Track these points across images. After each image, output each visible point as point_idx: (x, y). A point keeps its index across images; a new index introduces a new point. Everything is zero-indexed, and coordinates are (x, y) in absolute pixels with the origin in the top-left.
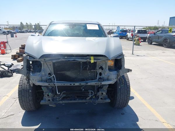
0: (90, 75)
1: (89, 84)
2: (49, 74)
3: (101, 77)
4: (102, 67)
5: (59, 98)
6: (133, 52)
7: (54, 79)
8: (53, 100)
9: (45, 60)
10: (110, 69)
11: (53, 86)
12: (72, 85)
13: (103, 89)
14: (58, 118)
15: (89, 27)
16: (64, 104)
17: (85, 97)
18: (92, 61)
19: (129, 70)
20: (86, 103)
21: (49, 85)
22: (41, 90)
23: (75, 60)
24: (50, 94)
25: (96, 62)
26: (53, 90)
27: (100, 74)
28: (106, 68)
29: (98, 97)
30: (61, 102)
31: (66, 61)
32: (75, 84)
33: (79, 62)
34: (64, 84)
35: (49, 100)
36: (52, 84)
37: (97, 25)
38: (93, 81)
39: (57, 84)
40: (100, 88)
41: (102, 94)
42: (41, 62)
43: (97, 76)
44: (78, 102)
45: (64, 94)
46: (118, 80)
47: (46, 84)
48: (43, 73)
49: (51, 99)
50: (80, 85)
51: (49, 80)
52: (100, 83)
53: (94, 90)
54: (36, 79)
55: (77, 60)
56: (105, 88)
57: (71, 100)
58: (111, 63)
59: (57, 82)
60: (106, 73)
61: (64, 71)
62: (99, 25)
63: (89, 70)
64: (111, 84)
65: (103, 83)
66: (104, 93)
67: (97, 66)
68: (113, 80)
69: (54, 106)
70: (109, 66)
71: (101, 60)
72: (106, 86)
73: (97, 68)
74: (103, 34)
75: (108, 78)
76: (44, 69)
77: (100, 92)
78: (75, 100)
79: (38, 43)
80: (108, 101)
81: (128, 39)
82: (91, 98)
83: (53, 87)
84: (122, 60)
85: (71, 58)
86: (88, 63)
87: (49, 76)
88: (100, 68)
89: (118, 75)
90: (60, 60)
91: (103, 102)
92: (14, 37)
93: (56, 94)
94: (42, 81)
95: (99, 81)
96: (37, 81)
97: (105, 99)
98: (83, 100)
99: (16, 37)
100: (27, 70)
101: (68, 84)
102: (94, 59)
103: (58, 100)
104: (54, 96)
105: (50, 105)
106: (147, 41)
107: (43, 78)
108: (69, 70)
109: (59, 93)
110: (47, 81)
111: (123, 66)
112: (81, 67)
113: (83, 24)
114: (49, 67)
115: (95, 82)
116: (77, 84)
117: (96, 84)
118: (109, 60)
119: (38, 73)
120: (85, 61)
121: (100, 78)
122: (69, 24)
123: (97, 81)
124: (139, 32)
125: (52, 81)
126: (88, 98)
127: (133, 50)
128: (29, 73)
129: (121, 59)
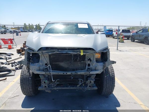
0: (80, 66)
1: (79, 73)
2: (46, 64)
3: (90, 67)
4: (90, 59)
5: (54, 85)
6: (117, 48)
7: (50, 69)
8: (49, 87)
9: (42, 52)
10: (97, 61)
11: (48, 74)
12: (65, 74)
13: (91, 78)
14: (53, 99)
15: (80, 26)
16: (58, 90)
17: (76, 85)
18: (82, 54)
19: (114, 62)
20: (77, 90)
21: (46, 74)
22: (39, 79)
23: (68, 53)
24: (46, 81)
25: (86, 55)
26: (49, 78)
27: (89, 65)
28: (94, 60)
29: (87, 85)
30: (55, 88)
31: (60, 53)
32: (67, 73)
33: (71, 55)
34: (58, 73)
35: (45, 87)
36: (48, 73)
37: (87, 24)
38: (83, 70)
39: (53, 73)
40: (88, 77)
41: (91, 82)
42: (39, 54)
43: (86, 67)
44: (70, 88)
45: (58, 81)
46: (104, 70)
47: (43, 73)
48: (40, 63)
49: (47, 85)
50: (72, 74)
51: (46, 70)
52: (88, 72)
53: (83, 79)
54: (34, 69)
55: (69, 52)
56: (93, 77)
57: (64, 87)
58: (98, 56)
59: (52, 71)
60: (94, 64)
61: (58, 62)
62: (88, 24)
63: (79, 61)
64: (98, 74)
65: (91, 73)
66: (92, 82)
67: (86, 58)
68: (100, 70)
69: (49, 91)
70: (96, 59)
71: (89, 53)
72: (94, 75)
73: (86, 59)
74: (91, 32)
75: (96, 68)
76: (42, 60)
77: (89, 80)
78: (67, 87)
79: (37, 38)
80: (96, 88)
81: (114, 38)
82: (81, 86)
83: (49, 76)
84: (108, 53)
85: (64, 51)
86: (78, 56)
87: (46, 66)
88: (88, 60)
89: (104, 66)
90: (55, 53)
91: (91, 89)
92: (18, 35)
93: (52, 81)
94: (40, 70)
95: (87, 71)
96: (35, 70)
97: (93, 87)
98: (74, 88)
99: (20, 35)
100: (28, 61)
101: (61, 73)
102: (83, 52)
103: (53, 86)
104: (50, 83)
105: (46, 91)
106: (130, 39)
107: (40, 67)
108: (62, 61)
109: (54, 81)
110: (44, 70)
111: (108, 58)
112: (73, 59)
113: (75, 24)
114: (46, 58)
115: (84, 71)
116: (69, 73)
117: (85, 73)
118: (97, 53)
119: (37, 64)
120: (76, 53)
121: (89, 69)
122: (63, 23)
123: (86, 71)
124: (123, 31)
125: (48, 70)
126: (78, 86)
127: (117, 46)
128: (29, 64)
129: (106, 53)
